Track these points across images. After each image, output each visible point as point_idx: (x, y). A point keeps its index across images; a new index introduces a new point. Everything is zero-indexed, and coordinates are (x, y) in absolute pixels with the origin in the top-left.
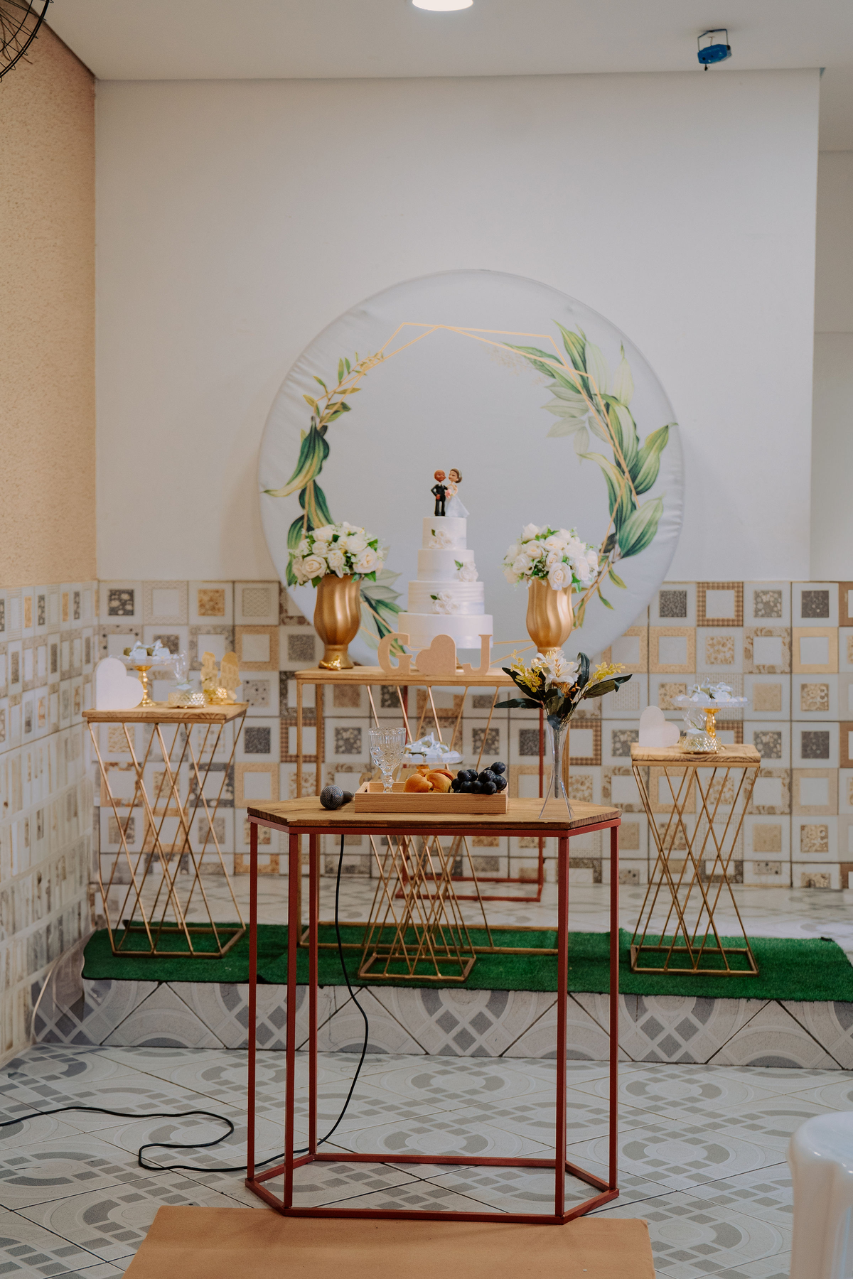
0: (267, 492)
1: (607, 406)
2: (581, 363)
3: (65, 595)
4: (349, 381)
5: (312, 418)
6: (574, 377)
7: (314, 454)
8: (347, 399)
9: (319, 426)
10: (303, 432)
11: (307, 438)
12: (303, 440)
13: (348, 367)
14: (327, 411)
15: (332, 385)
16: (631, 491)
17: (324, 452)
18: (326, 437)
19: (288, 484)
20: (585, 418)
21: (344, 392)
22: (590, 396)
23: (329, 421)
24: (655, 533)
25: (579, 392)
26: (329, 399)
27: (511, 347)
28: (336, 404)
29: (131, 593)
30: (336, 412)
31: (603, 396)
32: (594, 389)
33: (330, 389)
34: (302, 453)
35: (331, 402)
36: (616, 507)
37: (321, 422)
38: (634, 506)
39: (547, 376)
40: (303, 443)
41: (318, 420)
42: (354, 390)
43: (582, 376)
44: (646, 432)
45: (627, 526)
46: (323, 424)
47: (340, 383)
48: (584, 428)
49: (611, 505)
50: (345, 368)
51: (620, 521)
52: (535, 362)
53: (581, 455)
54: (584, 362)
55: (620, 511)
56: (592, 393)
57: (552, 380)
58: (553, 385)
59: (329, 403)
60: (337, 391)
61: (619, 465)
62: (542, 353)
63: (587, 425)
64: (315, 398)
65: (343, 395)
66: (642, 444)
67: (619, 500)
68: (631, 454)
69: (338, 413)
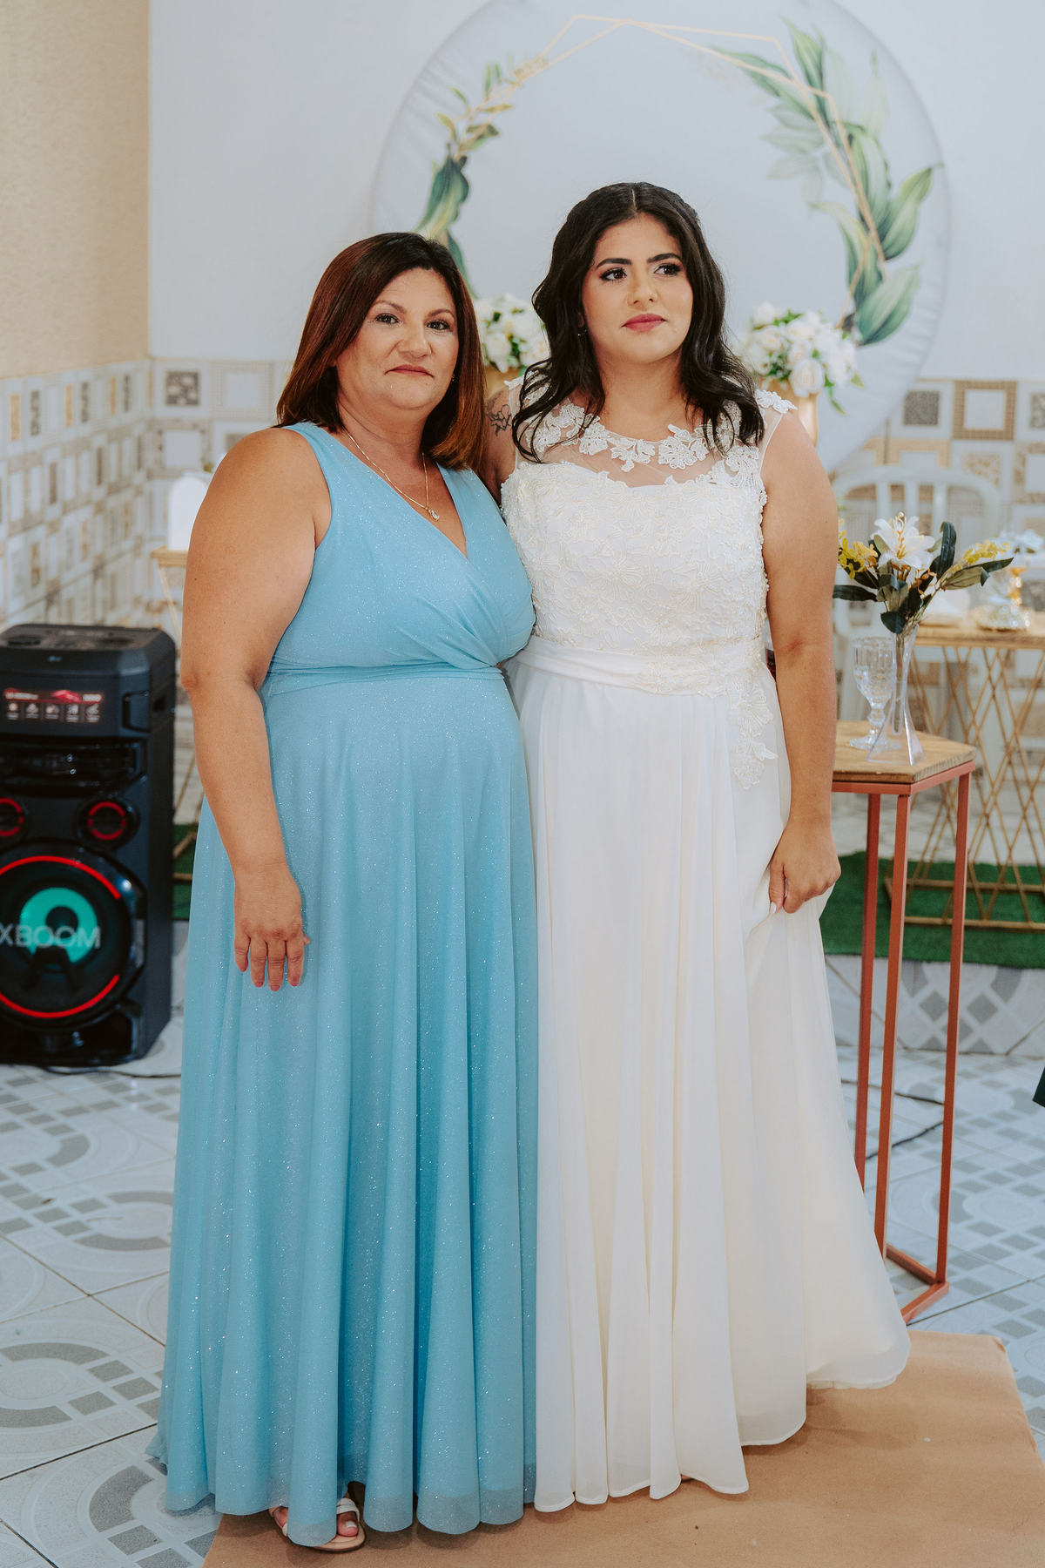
1: (850, 138)
2: (816, 77)
3: (113, 381)
4: (500, 95)
5: (449, 146)
6: (806, 95)
8: (494, 120)
9: (456, 157)
13: (498, 72)
15: (476, 100)
16: (877, 256)
20: (818, 153)
21: (491, 110)
22: (828, 124)
24: (905, 315)
25: (811, 117)
27: (722, 52)
29: (195, 376)
31: (846, 125)
32: (833, 114)
36: (856, 277)
38: (880, 277)
42: (506, 107)
44: (902, 174)
45: (871, 302)
48: (816, 169)
49: (851, 275)
50: (494, 77)
51: (860, 295)
52: (753, 75)
54: (821, 75)
55: (862, 283)
57: (773, 101)
61: (863, 219)
62: (764, 63)
63: (821, 165)
66: (896, 192)
67: (860, 267)
68: (880, 204)
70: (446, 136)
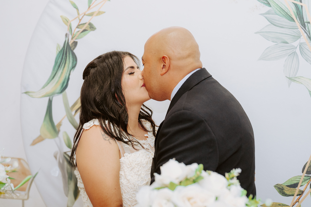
0: (26, 93)
5: (66, 35)
7: (65, 64)
9: (71, 42)
10: (58, 45)
11: (61, 51)
12: (58, 52)
14: (77, 30)
15: (83, 8)
17: (73, 63)
18: (75, 51)
19: (44, 87)
20: (296, 44)
21: (91, 15)
23: (79, 38)
26: (80, 20)
28: (85, 23)
30: (85, 30)
33: (82, 11)
34: (56, 62)
35: (82, 22)
37: (72, 39)
39: (262, 4)
40: (58, 55)
41: (70, 37)
42: (99, 13)
43: (296, 5)
46: (74, 40)
47: (89, 7)
48: (295, 53)
53: (289, 78)
56: (305, 21)
57: (267, 8)
58: (268, 13)
59: (80, 23)
60: (86, 14)
63: (298, 51)
64: (70, 19)
65: (90, 18)
69: (86, 32)
70: (66, 30)
